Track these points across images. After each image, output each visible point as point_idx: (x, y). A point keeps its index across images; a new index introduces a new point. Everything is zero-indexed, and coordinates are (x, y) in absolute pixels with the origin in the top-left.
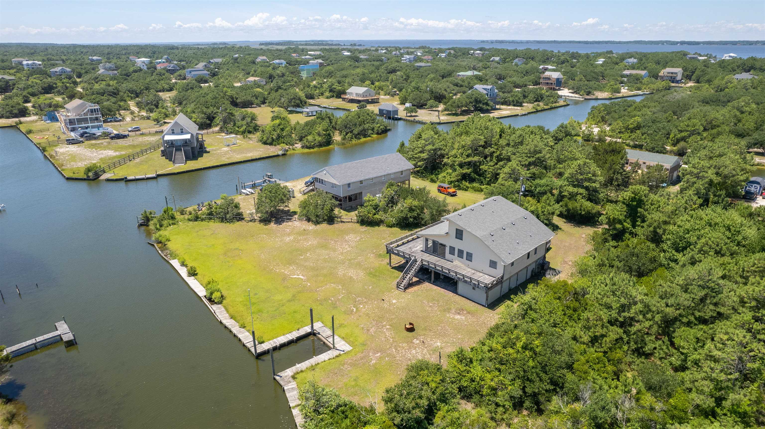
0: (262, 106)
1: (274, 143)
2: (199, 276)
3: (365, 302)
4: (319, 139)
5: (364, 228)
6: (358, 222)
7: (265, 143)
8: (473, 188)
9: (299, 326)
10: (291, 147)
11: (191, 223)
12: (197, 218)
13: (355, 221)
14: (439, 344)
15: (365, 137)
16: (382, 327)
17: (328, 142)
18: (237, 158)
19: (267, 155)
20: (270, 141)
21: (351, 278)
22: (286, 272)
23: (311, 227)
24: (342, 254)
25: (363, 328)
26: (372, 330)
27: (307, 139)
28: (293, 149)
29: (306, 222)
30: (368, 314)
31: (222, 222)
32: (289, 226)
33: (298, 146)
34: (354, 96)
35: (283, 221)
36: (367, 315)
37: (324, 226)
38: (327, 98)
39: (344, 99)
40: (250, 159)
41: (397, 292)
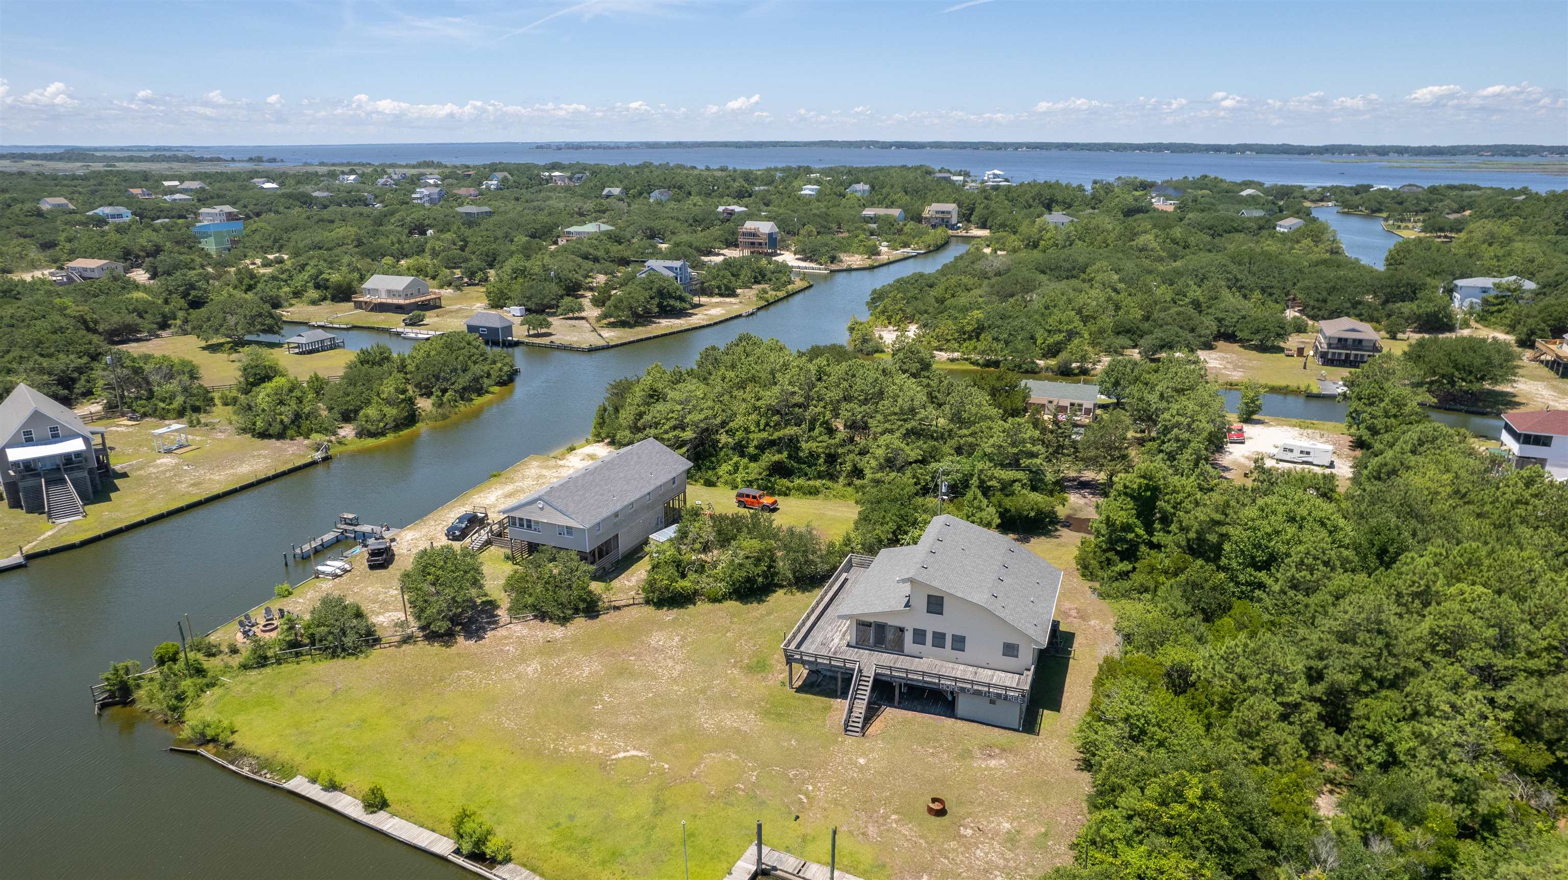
0: (164, 334)
1: (290, 432)
2: (394, 807)
3: (810, 777)
4: (392, 412)
5: (668, 615)
6: (648, 602)
7: (264, 435)
8: (799, 489)
9: (725, 865)
10: (333, 438)
11: (254, 673)
12: (261, 661)
13: (641, 601)
14: (1007, 826)
15: (480, 395)
16: (885, 820)
17: (412, 419)
18: (219, 482)
19: (290, 466)
20: (276, 428)
21: (738, 730)
22: (593, 749)
23: (557, 632)
24: (675, 681)
25: (851, 832)
26: (872, 830)
27: (367, 416)
28: (340, 443)
29: (537, 622)
30: (836, 799)
31: (333, 657)
32: (506, 638)
33: (347, 431)
34: (384, 295)
35: (485, 631)
36: (836, 802)
37: (580, 623)
38: (314, 303)
39: (359, 305)
40: (253, 480)
41: (849, 740)
